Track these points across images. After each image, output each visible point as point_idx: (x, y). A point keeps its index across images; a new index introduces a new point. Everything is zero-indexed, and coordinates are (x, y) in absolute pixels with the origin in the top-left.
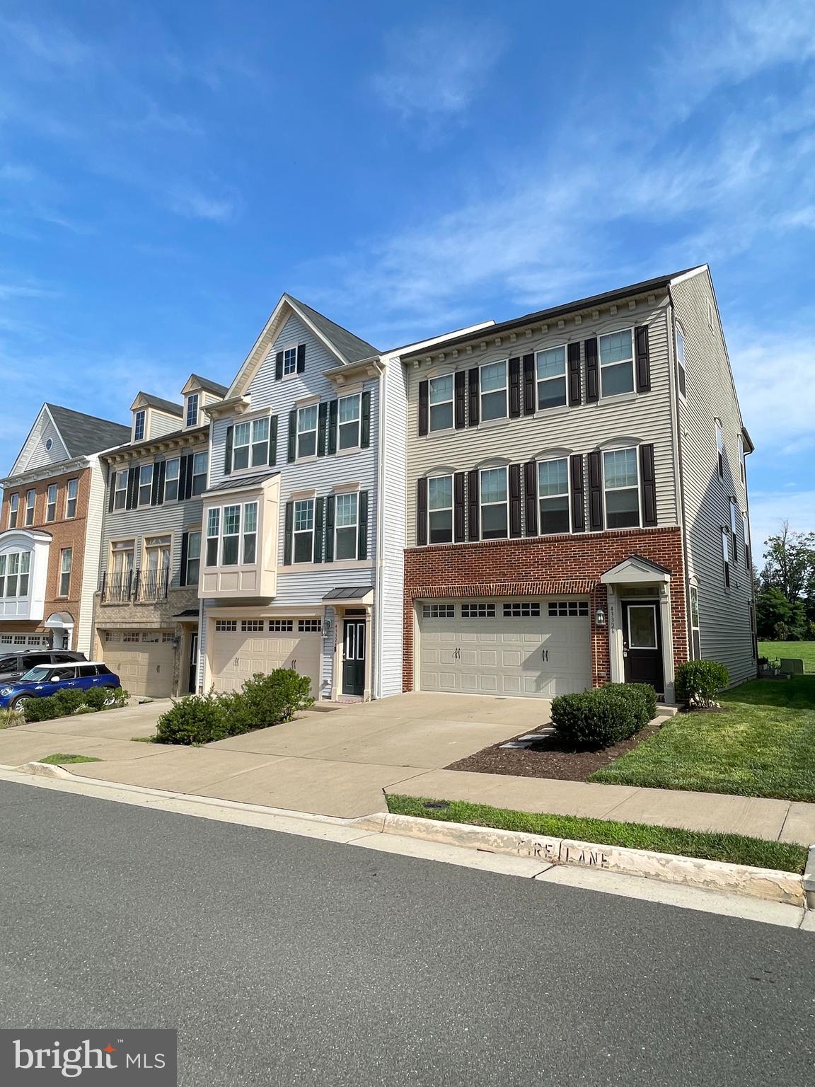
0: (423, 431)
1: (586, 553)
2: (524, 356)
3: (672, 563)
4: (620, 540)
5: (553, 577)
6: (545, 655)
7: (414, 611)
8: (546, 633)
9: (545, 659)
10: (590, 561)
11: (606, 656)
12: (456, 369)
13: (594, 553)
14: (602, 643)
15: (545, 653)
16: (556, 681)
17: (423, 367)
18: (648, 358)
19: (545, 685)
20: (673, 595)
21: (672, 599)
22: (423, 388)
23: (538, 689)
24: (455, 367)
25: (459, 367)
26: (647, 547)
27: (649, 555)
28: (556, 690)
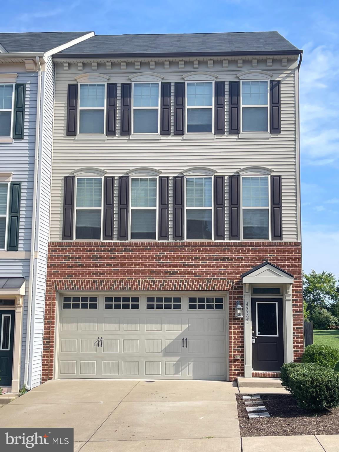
0: (71, 131)
1: (226, 258)
2: (175, 83)
3: (294, 270)
4: (255, 249)
5: (198, 276)
6: (184, 342)
7: (57, 303)
8: (186, 324)
9: (185, 346)
10: (230, 265)
11: (240, 342)
12: (109, 80)
13: (233, 258)
14: (238, 332)
15: (185, 340)
16: (194, 364)
17: (73, 70)
18: (279, 107)
19: (184, 369)
20: (294, 295)
21: (293, 297)
22: (72, 91)
23: (177, 371)
24: (108, 78)
25: (112, 78)
26: (276, 257)
27: (277, 263)
28: (193, 372)
